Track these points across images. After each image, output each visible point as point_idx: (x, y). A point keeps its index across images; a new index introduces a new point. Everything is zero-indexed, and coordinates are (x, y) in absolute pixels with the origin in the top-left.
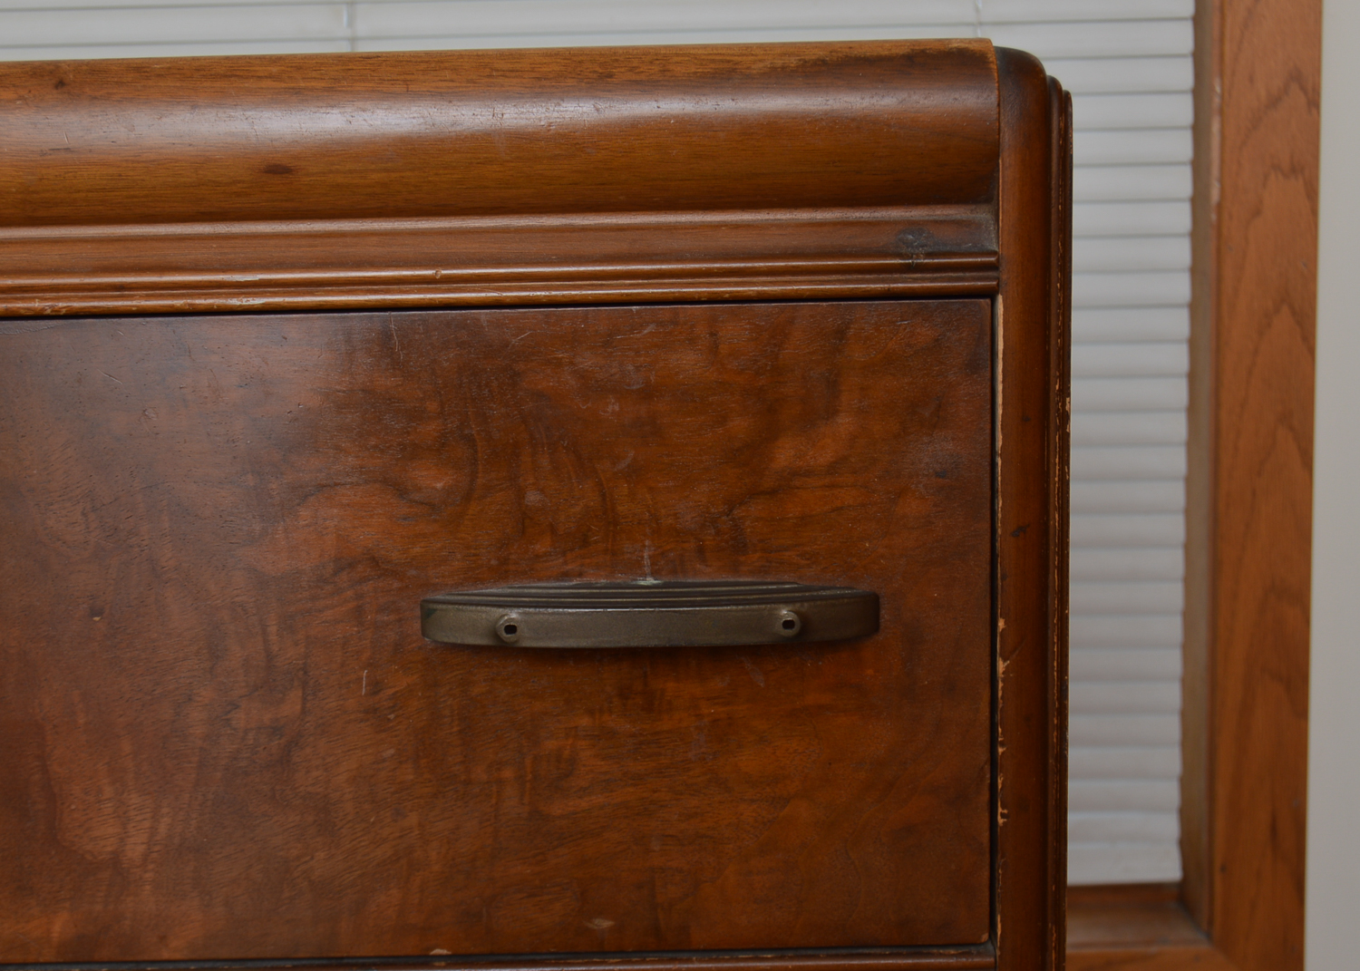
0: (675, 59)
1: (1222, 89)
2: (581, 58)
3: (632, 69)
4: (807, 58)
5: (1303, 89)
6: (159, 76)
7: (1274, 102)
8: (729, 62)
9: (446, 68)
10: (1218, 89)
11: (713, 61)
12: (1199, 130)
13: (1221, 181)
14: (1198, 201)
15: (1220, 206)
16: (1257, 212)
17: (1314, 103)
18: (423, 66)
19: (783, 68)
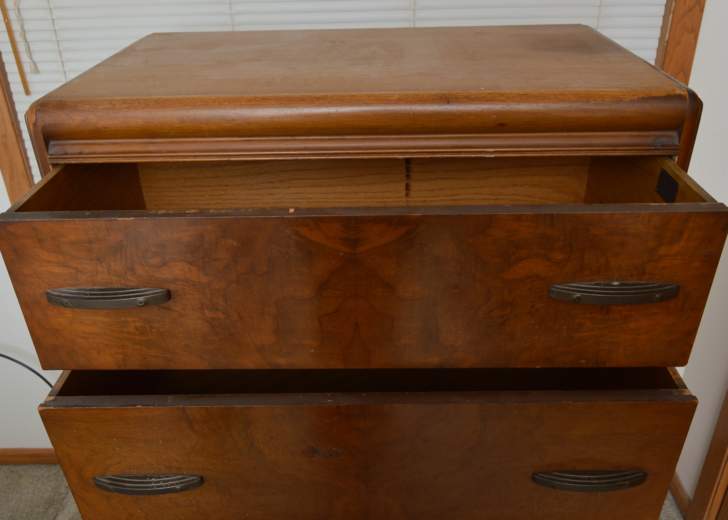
0: (606, 96)
1: (675, 6)
2: (581, 96)
3: (595, 100)
4: (640, 97)
5: (699, 5)
6: (473, 100)
7: (690, 10)
8: (619, 97)
9: (547, 99)
10: (674, 5)
11: (615, 97)
12: (665, 18)
13: (669, 34)
14: (661, 39)
15: (668, 41)
16: (679, 44)
17: (702, 10)
18: (541, 98)
19: (634, 100)
